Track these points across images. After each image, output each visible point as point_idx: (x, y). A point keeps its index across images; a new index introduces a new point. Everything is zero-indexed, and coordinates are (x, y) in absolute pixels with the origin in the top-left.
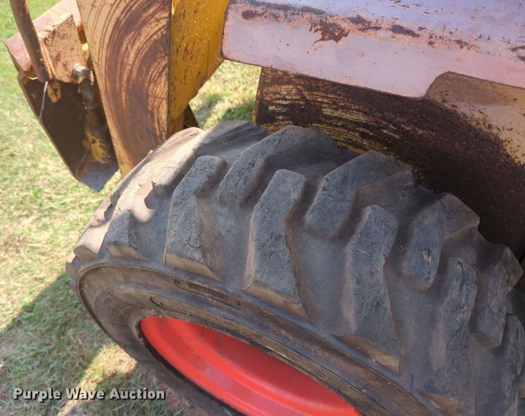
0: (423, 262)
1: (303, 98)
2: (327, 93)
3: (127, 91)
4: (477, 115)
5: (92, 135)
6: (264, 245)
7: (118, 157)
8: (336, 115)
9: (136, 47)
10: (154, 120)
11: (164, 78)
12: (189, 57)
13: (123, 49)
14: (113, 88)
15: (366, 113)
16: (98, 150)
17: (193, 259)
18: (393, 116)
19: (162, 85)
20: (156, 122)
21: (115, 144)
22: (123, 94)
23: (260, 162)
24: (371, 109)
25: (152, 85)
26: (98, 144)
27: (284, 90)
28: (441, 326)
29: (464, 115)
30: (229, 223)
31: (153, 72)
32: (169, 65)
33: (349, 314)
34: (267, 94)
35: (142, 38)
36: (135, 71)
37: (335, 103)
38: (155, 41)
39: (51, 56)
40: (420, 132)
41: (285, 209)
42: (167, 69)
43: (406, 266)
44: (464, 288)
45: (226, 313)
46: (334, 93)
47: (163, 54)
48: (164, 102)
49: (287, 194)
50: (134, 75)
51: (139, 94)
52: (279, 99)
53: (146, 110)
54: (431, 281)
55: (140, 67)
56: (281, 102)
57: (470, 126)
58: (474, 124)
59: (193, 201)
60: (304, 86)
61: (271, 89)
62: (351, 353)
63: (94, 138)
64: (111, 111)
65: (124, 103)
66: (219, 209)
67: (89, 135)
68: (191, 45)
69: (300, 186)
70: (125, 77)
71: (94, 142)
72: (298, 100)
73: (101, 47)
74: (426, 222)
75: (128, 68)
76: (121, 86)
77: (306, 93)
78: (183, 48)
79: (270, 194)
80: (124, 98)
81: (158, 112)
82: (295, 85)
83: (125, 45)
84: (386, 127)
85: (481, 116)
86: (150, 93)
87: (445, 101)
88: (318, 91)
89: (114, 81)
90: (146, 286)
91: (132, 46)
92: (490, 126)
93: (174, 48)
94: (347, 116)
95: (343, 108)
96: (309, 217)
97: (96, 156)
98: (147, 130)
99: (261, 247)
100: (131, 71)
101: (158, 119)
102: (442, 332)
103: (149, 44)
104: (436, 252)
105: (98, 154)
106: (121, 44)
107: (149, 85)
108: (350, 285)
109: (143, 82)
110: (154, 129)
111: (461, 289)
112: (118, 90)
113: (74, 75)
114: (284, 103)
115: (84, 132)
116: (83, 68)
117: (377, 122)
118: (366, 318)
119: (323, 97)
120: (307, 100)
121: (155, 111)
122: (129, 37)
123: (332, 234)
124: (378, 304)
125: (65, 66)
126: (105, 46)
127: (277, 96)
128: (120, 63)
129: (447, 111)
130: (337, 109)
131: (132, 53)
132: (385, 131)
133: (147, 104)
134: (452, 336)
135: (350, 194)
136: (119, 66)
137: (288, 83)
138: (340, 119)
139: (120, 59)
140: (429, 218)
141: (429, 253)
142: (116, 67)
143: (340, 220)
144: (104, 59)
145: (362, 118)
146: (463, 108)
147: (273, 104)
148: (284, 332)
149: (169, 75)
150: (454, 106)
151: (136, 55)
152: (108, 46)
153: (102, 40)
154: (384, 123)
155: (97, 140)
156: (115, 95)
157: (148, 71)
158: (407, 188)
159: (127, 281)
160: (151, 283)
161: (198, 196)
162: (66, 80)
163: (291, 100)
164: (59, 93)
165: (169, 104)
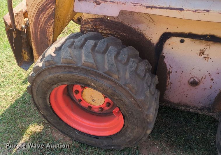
0: (123, 57)
1: (93, 28)
2: (99, 26)
3: (40, 32)
4: (137, 28)
5: (25, 51)
6: (86, 54)
7: (34, 57)
8: (102, 32)
9: (44, 17)
10: (48, 41)
11: (52, 26)
12: (59, 20)
13: (40, 18)
14: (35, 31)
15: (110, 31)
16: (26, 56)
17: (69, 59)
18: (117, 30)
19: (52, 28)
20: (49, 41)
21: (34, 52)
22: (39, 32)
23: (83, 39)
24: (111, 29)
25: (48, 29)
26: (26, 54)
27: (88, 26)
28: (128, 70)
29: (134, 28)
30: (77, 52)
31: (49, 24)
32: (54, 22)
33: (107, 67)
34: (83, 28)
35: (46, 14)
36: (43, 24)
37: (102, 28)
38: (50, 14)
39: (17, 21)
40: (124, 34)
41: (90, 47)
42: (53, 23)
43: (119, 58)
44: (134, 63)
45: (78, 74)
46: (101, 25)
47: (52, 18)
48: (52, 34)
49: (91, 44)
50: (43, 26)
51: (44, 32)
52: (87, 29)
53: (46, 37)
54: (125, 61)
55: (45, 23)
56: (87, 30)
57: (136, 31)
58: (136, 30)
59: (68, 48)
60: (93, 24)
61: (84, 26)
62: (108, 76)
63: (25, 52)
64: (34, 39)
65: (38, 36)
66: (74, 50)
67: (23, 51)
68: (59, 16)
69: (94, 43)
70: (40, 27)
71: (25, 53)
72: (91, 29)
73: (33, 18)
74: (124, 50)
75: (41, 24)
76: (38, 30)
77: (94, 26)
78: (57, 17)
79: (86, 44)
80: (38, 34)
81: (50, 38)
82: (91, 24)
83: (40, 17)
84: (116, 34)
85: (138, 28)
86: (47, 32)
87: (129, 25)
88: (97, 25)
89: (36, 29)
90: (56, 73)
91: (43, 16)
92: (140, 30)
93: (56, 16)
94: (106, 32)
95: (104, 29)
96: (96, 49)
97: (25, 59)
98: (46, 45)
99: (85, 55)
100: (42, 25)
101: (50, 41)
102: (128, 72)
103: (48, 15)
104: (127, 56)
105: (26, 58)
106: (39, 17)
107: (47, 29)
108: (106, 61)
109: (46, 28)
110: (48, 44)
111: (132, 64)
112: (37, 32)
113: (22, 28)
114: (88, 30)
115: (22, 50)
116: (25, 26)
117: (113, 33)
118: (110, 67)
119: (99, 27)
120: (94, 28)
121: (49, 37)
122: (42, 14)
123: (102, 52)
124: (113, 65)
125: (20, 25)
126: (34, 17)
127: (86, 28)
128: (38, 22)
129: (129, 27)
130: (102, 30)
131: (43, 19)
132: (116, 35)
133: (46, 35)
134: (131, 72)
135: (106, 44)
136: (38, 24)
137: (89, 24)
138: (103, 33)
139: (38, 21)
140: (125, 49)
141: (125, 56)
142: (37, 24)
143: (103, 49)
144: (33, 22)
145: (109, 32)
146: (133, 26)
147: (85, 31)
148: (92, 76)
149: (54, 25)
150: (131, 26)
151: (44, 19)
152: (35, 17)
153: (33, 16)
154: (115, 33)
155: (26, 53)
156: (35, 33)
157: (47, 24)
158: (120, 45)
159: (50, 73)
160: (57, 71)
161: (68, 47)
162: (20, 29)
163: (90, 29)
164: (16, 35)
165: (53, 35)
